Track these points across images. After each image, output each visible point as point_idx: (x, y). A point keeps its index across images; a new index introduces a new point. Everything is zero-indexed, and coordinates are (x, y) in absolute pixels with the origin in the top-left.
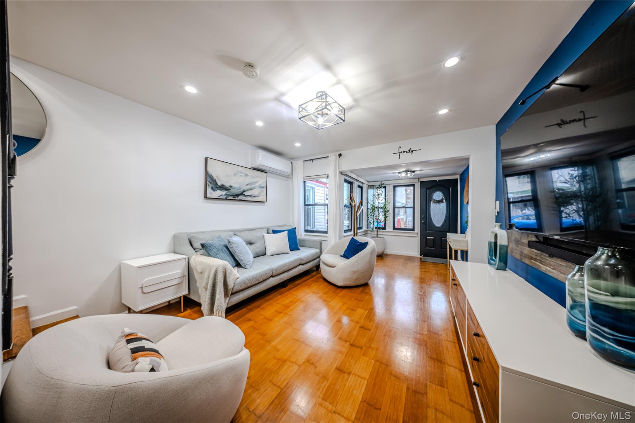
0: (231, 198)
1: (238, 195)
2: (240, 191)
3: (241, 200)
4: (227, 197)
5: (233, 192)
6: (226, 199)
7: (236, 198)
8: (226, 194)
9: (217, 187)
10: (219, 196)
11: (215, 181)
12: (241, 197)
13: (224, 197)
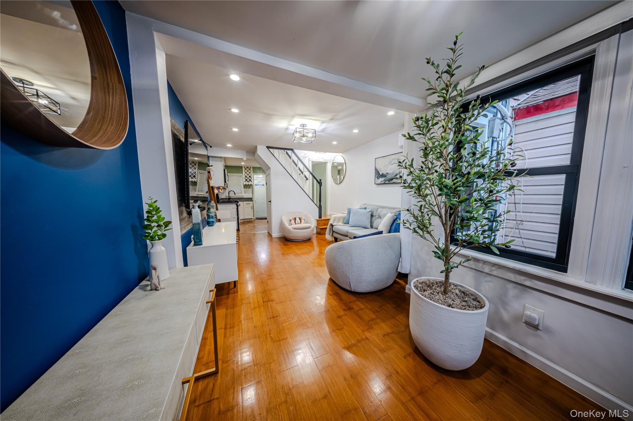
0: (387, 182)
1: (392, 179)
2: (393, 176)
3: (394, 183)
4: (385, 182)
5: (389, 177)
6: (384, 183)
7: (391, 182)
8: (384, 180)
9: (380, 176)
10: (381, 182)
11: (379, 172)
12: (394, 181)
13: (383, 183)
